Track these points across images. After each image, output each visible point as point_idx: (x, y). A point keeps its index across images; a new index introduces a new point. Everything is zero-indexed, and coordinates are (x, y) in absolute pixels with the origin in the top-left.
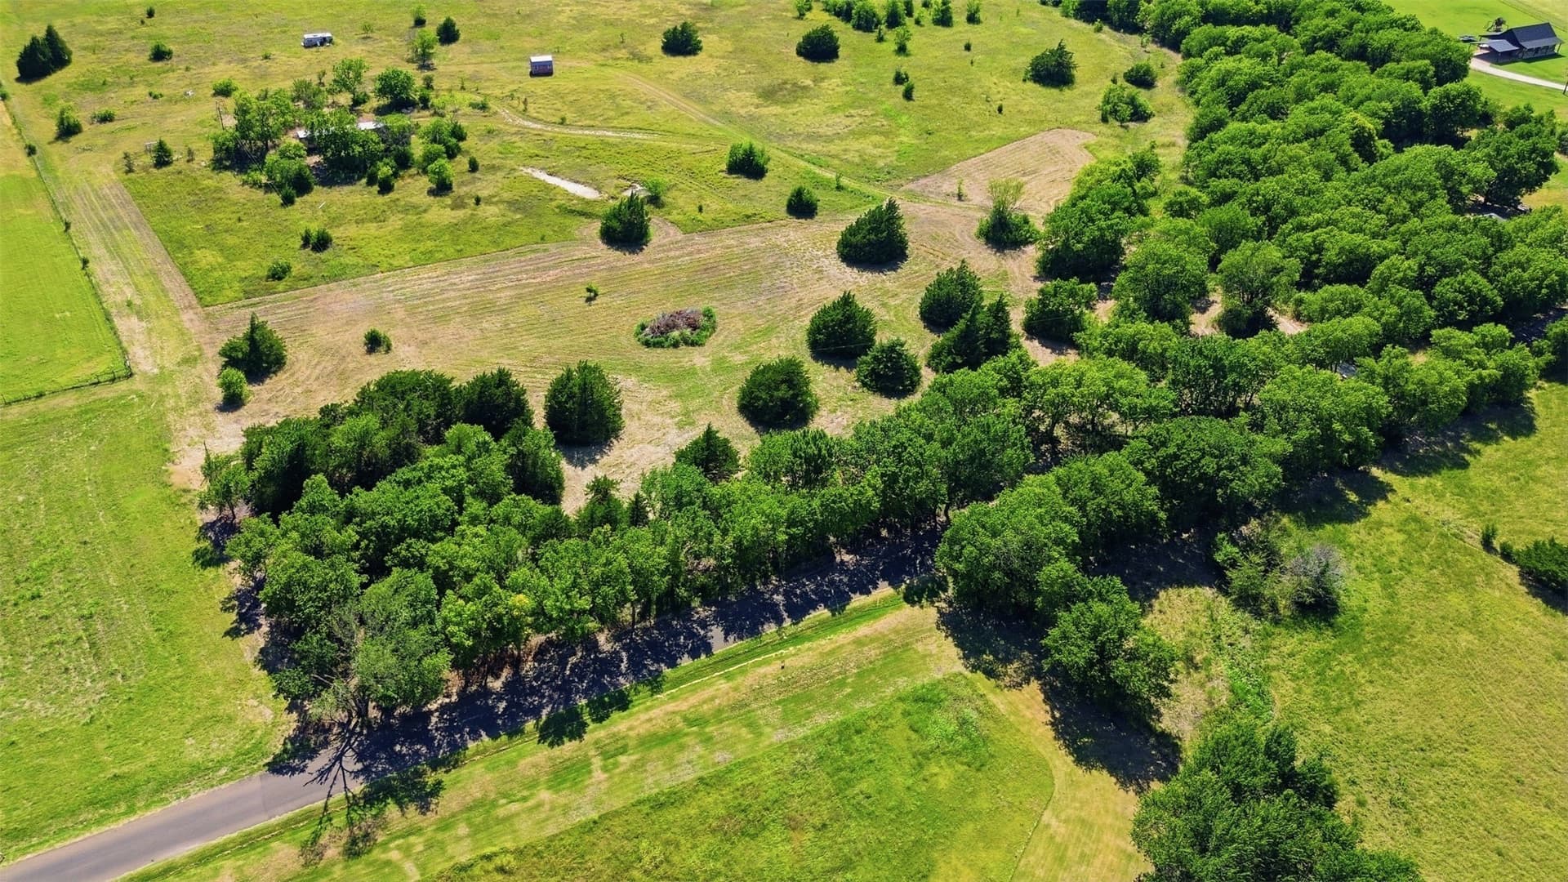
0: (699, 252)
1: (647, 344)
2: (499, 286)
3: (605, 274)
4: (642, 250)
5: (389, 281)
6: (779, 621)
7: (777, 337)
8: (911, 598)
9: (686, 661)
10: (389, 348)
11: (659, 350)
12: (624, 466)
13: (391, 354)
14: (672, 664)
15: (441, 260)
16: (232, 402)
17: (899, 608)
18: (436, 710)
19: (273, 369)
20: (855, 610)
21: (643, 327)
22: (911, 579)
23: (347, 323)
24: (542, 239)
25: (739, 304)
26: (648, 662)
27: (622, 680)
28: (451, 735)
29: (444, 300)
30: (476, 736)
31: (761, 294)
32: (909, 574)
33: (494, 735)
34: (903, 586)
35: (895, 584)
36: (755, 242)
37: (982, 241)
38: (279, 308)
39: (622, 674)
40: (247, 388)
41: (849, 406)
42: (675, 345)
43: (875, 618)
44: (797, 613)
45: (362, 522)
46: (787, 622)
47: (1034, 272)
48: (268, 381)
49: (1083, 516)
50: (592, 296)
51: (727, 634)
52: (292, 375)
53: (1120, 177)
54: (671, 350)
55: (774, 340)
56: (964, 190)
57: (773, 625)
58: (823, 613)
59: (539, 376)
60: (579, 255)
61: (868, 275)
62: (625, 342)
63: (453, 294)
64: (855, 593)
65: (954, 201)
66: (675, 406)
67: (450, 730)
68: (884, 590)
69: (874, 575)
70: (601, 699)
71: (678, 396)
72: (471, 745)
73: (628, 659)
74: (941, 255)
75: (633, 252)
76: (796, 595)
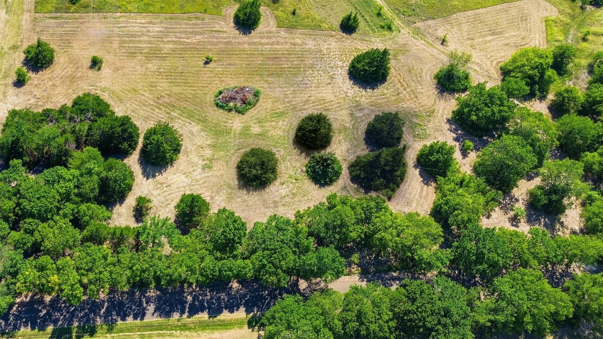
0: (278, 43)
1: (217, 105)
2: (169, 39)
3: (222, 46)
4: (250, 33)
5: (121, 19)
6: (183, 312)
7: (284, 121)
8: (251, 324)
9: (130, 320)
10: (99, 69)
11: (221, 111)
12: (165, 185)
13: (99, 72)
14: (123, 319)
15: (151, 12)
16: (20, 83)
17: (241, 328)
18: (18, 303)
19: (45, 66)
20: (220, 321)
21: (221, 93)
22: (257, 312)
23: (90, 44)
24: (205, 11)
25: (278, 89)
26: (114, 313)
27: (98, 319)
28: (17, 320)
29: (139, 42)
30: (26, 326)
31: (292, 85)
32: (258, 307)
33: (33, 328)
34: (252, 314)
35: (248, 312)
36: (310, 44)
37: (435, 81)
38: (66, 23)
39: (100, 316)
40: (31, 74)
41: (292, 183)
42: (230, 110)
43: (227, 329)
44: (193, 311)
45: (20, 198)
46: (185, 316)
47: (450, 116)
48: (40, 73)
49: (343, 329)
50: (208, 62)
51: (155, 311)
52: (52, 72)
53: (537, 67)
54: (226, 113)
55: (281, 123)
56: (448, 38)
57: (178, 314)
58: (204, 316)
59: (157, 110)
60: (217, 28)
61: (356, 88)
62: (208, 100)
63: (146, 38)
64: (226, 309)
65: (438, 45)
66: (208, 153)
67: (18, 317)
68: (241, 314)
69: (241, 301)
70: (84, 327)
71: (213, 147)
72: (22, 329)
73: (107, 308)
74: (405, 85)
75: (244, 33)
76: (198, 300)
